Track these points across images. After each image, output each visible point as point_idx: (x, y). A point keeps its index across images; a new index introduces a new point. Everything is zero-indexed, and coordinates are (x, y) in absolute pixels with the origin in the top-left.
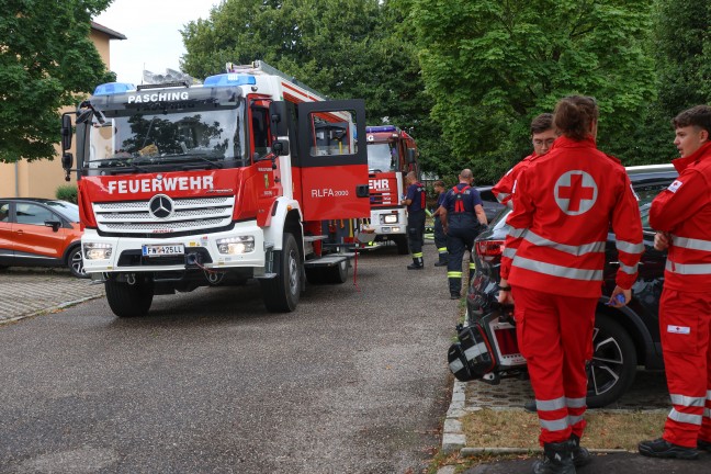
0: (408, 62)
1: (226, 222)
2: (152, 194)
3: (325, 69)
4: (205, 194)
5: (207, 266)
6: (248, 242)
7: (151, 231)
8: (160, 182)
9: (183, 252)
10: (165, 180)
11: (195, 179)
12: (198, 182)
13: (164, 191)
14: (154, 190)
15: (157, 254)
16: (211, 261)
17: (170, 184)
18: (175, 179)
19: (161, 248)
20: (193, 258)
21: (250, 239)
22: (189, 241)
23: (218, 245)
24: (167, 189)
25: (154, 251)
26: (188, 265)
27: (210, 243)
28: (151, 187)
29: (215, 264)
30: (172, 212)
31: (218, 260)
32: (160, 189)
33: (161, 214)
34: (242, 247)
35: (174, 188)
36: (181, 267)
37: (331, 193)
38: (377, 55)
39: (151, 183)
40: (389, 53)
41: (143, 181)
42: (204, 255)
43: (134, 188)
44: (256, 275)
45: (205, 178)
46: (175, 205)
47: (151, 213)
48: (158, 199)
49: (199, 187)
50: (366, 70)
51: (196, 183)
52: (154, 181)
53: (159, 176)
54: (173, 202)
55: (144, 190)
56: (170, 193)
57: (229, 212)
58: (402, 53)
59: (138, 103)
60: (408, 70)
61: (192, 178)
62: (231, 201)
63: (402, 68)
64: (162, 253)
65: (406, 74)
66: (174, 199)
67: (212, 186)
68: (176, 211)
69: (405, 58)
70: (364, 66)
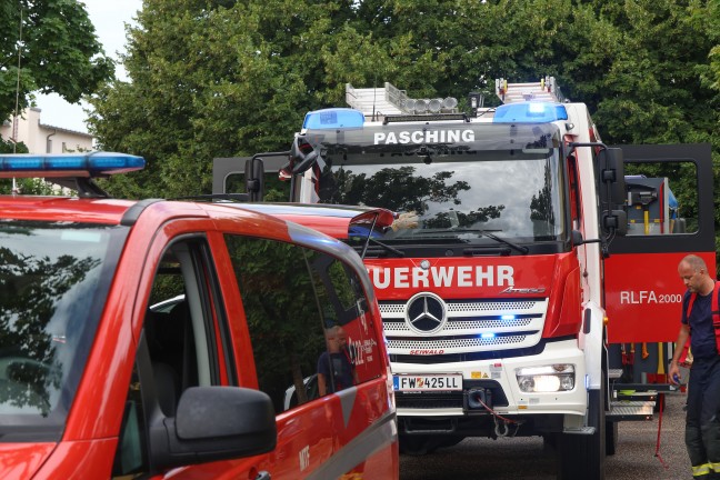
0: (585, 43)
1: (532, 341)
2: (412, 291)
3: (429, 53)
4: (499, 294)
5: (499, 410)
6: (565, 374)
7: (407, 351)
8: (426, 272)
9: (460, 388)
10: (434, 269)
11: (485, 270)
12: (489, 275)
13: (432, 288)
14: (416, 285)
15: (417, 388)
16: (506, 403)
17: (443, 276)
18: (451, 269)
19: (423, 379)
20: (476, 397)
21: (569, 370)
22: (469, 369)
23: (518, 377)
24: (438, 284)
25: (412, 383)
26: (469, 409)
27: (507, 373)
28: (410, 280)
29: (512, 409)
30: (444, 322)
31: (517, 402)
32: (426, 284)
33: (426, 324)
34: (556, 381)
35: (448, 284)
36: (458, 412)
37: (652, 297)
38: (525, 30)
39: (410, 274)
40: (549, 26)
41: (398, 271)
42: (495, 393)
43: (382, 280)
44: (568, 428)
45: (501, 269)
46: (450, 311)
47: (408, 323)
48: (420, 300)
49: (490, 283)
50: (504, 57)
51: (485, 275)
52: (416, 270)
53: (426, 263)
54: (445, 306)
55: (398, 285)
56: (441, 291)
57: (538, 324)
58: (572, 28)
59: (391, 145)
60: (584, 59)
61: (479, 269)
62: (541, 307)
63: (572, 56)
64: (425, 388)
65: (580, 66)
66: (447, 301)
67: (511, 282)
68: (450, 319)
69: (577, 37)
70: (500, 49)
